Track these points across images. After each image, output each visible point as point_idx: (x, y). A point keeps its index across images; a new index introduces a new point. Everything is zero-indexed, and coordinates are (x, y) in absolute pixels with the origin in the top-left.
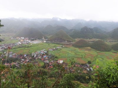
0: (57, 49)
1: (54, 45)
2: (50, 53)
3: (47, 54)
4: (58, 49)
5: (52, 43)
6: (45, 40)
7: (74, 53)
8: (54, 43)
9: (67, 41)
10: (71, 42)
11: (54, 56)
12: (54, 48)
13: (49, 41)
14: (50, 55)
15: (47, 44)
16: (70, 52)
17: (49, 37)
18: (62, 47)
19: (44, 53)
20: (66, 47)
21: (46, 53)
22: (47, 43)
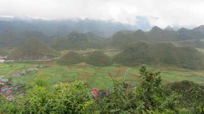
0: (28, 73)
1: (21, 65)
2: (15, 82)
3: (10, 85)
4: (30, 72)
5: (18, 62)
6: (2, 57)
7: (61, 76)
8: (22, 62)
9: (47, 56)
10: (54, 57)
11: (23, 87)
12: (24, 72)
13: (11, 59)
14: (15, 84)
15: (7, 66)
16: (54, 74)
17: (10, 52)
18: (38, 67)
19: (3, 84)
20: (46, 67)
21: (7, 82)
22: (8, 63)
